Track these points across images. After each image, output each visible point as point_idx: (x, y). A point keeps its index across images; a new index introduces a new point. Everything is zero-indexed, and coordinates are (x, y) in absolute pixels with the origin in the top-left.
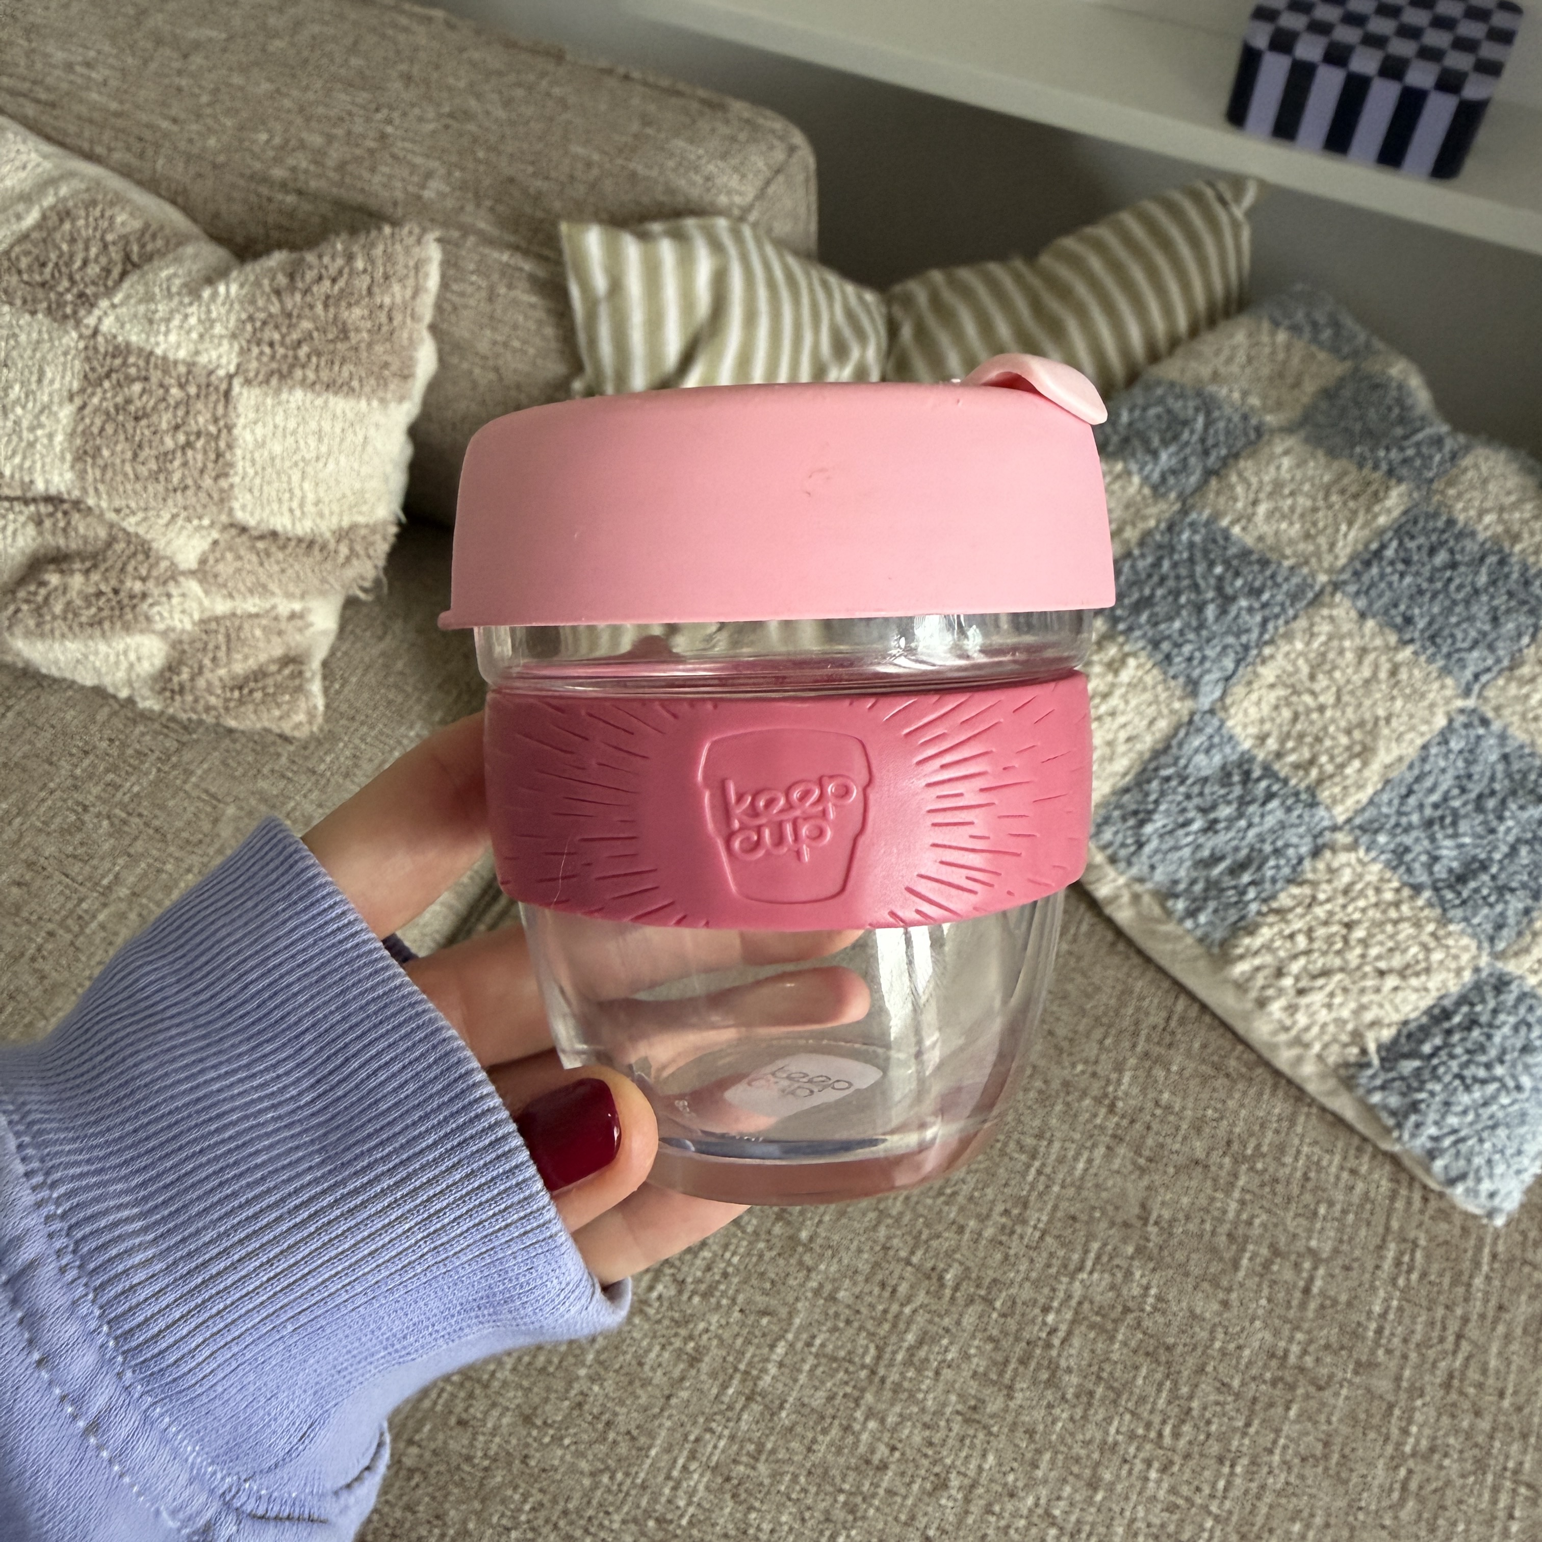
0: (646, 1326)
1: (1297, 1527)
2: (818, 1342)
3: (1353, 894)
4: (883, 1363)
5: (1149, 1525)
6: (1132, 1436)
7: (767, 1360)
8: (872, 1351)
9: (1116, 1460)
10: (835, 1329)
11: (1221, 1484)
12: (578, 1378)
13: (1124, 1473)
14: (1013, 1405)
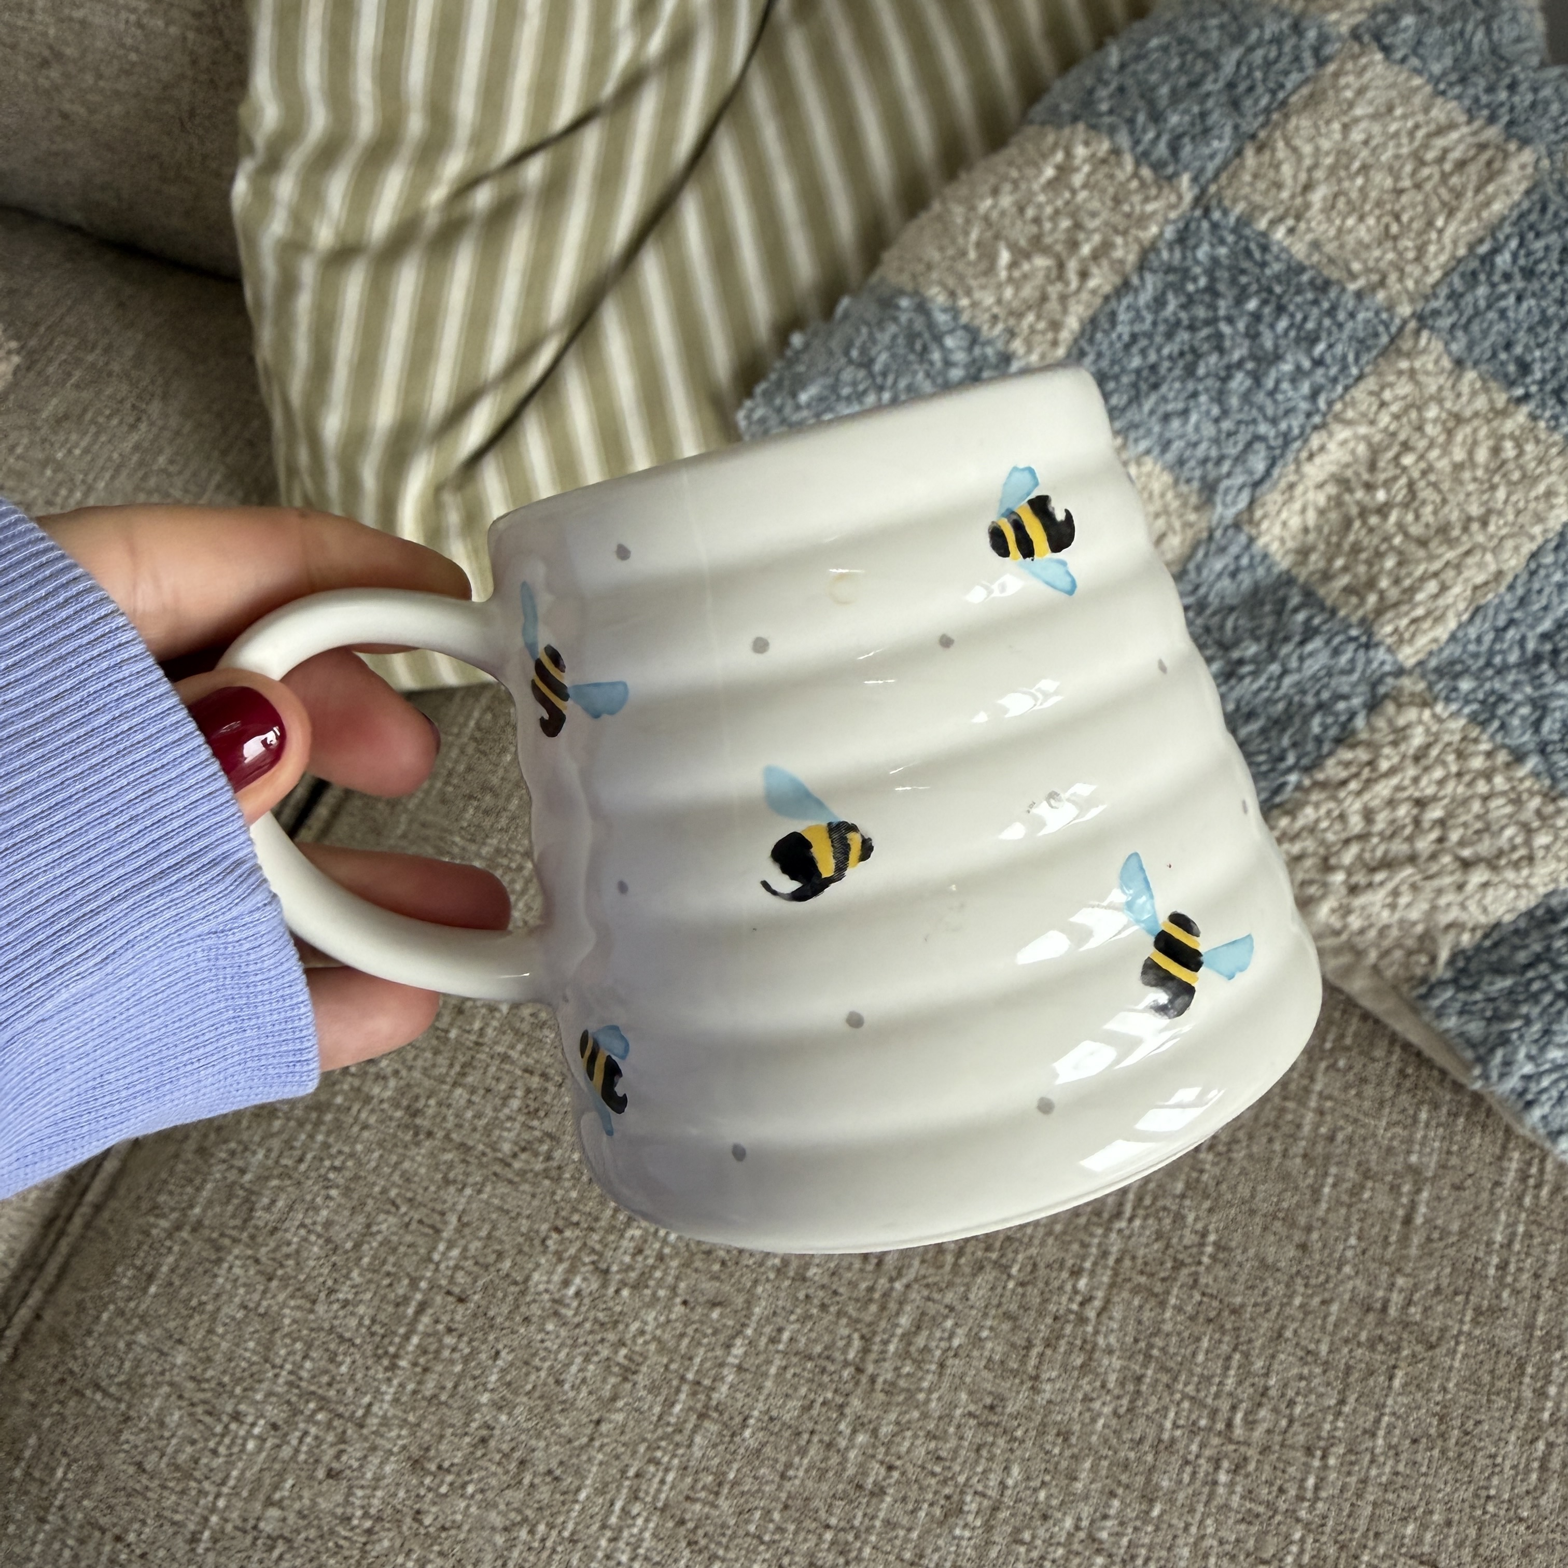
0: (563, 1332)
1: (1410, 1529)
2: (786, 1336)
4: (873, 1356)
5: (1221, 1542)
6: (1193, 1430)
7: (722, 1365)
8: (857, 1343)
9: (1175, 1461)
10: (807, 1317)
11: (1311, 1482)
12: (479, 1405)
13: (1186, 1478)
14: (1041, 1400)
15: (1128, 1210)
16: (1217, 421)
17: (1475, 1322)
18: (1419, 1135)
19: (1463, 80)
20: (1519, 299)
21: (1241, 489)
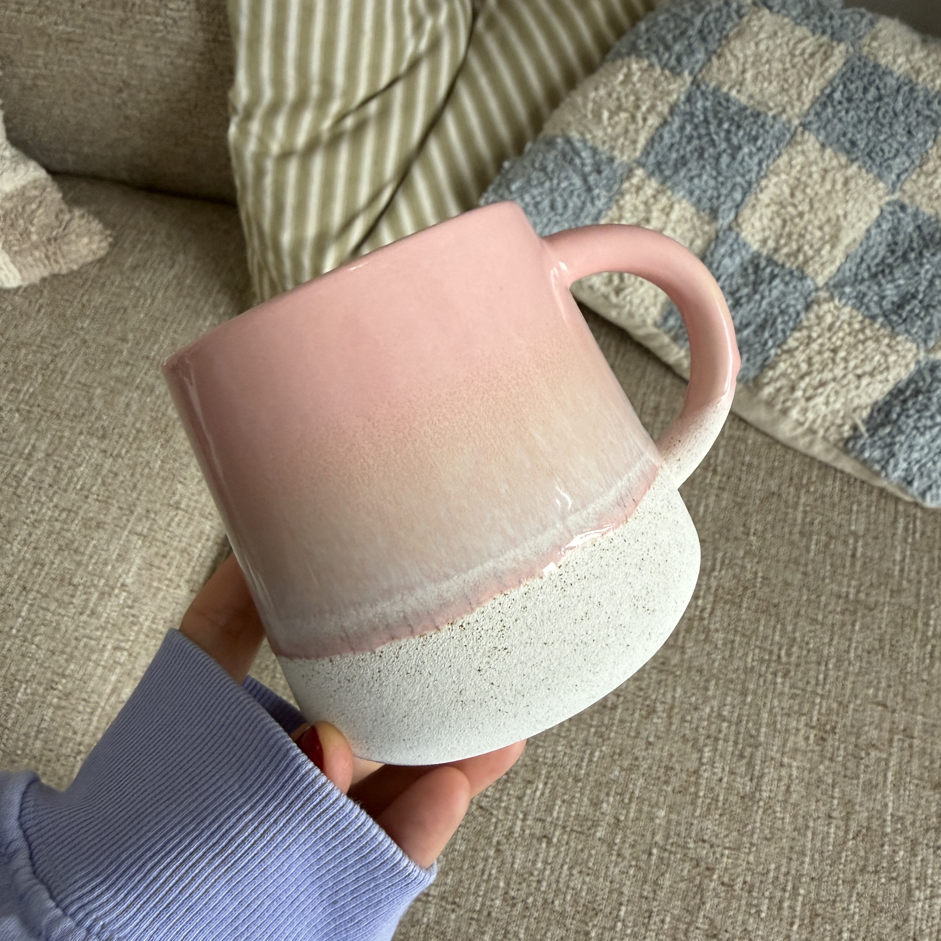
1: (871, 691)
3: (834, 329)
5: (782, 709)
6: (762, 661)
9: (755, 676)
11: (821, 677)
13: (761, 683)
14: (686, 657)
15: (718, 567)
16: (715, 178)
17: (891, 596)
18: (854, 517)
19: (808, 17)
20: (847, 112)
21: (730, 209)
